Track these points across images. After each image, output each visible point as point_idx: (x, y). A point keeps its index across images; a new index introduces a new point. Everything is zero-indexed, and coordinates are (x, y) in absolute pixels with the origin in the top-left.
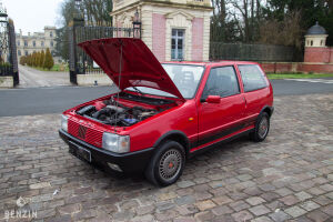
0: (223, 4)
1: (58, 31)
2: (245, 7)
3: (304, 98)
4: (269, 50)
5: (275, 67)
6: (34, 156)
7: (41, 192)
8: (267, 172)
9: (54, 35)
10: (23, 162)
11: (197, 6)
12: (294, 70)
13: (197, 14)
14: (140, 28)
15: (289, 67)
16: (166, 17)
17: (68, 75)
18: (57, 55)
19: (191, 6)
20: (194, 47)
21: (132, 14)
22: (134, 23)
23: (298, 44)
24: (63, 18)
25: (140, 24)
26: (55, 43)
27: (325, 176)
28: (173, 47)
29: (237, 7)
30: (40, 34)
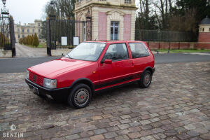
0: (147, 5)
1: (43, 23)
2: (162, 7)
3: (187, 64)
4: (175, 34)
5: (179, 45)
6: (13, 93)
7: (11, 110)
8: (140, 103)
9: (41, 25)
10: (6, 96)
11: (128, 7)
12: (192, 47)
13: (127, 12)
14: (91, 21)
15: (189, 46)
16: (107, 14)
17: (46, 50)
18: (43, 37)
19: (123, 7)
20: (125, 32)
21: (86, 12)
22: (87, 18)
23: (194, 30)
24: (46, 15)
25: (91, 18)
26: (41, 30)
27: (173, 106)
28: (112, 33)
29: (157, 6)
30: (32, 24)
